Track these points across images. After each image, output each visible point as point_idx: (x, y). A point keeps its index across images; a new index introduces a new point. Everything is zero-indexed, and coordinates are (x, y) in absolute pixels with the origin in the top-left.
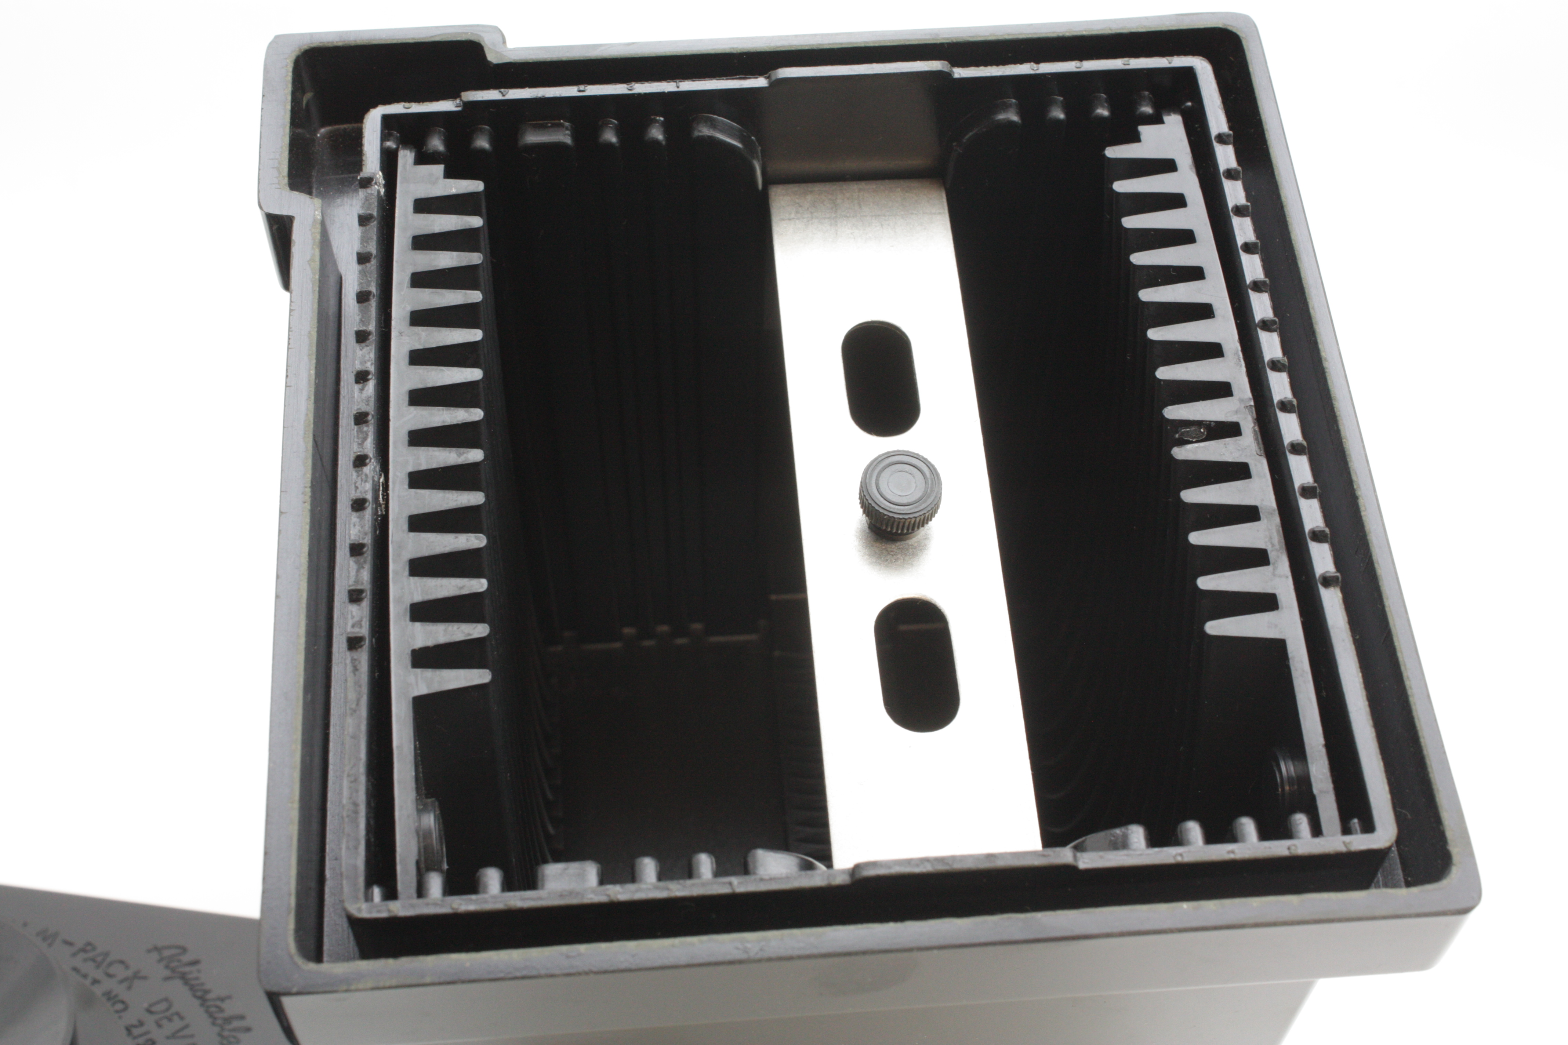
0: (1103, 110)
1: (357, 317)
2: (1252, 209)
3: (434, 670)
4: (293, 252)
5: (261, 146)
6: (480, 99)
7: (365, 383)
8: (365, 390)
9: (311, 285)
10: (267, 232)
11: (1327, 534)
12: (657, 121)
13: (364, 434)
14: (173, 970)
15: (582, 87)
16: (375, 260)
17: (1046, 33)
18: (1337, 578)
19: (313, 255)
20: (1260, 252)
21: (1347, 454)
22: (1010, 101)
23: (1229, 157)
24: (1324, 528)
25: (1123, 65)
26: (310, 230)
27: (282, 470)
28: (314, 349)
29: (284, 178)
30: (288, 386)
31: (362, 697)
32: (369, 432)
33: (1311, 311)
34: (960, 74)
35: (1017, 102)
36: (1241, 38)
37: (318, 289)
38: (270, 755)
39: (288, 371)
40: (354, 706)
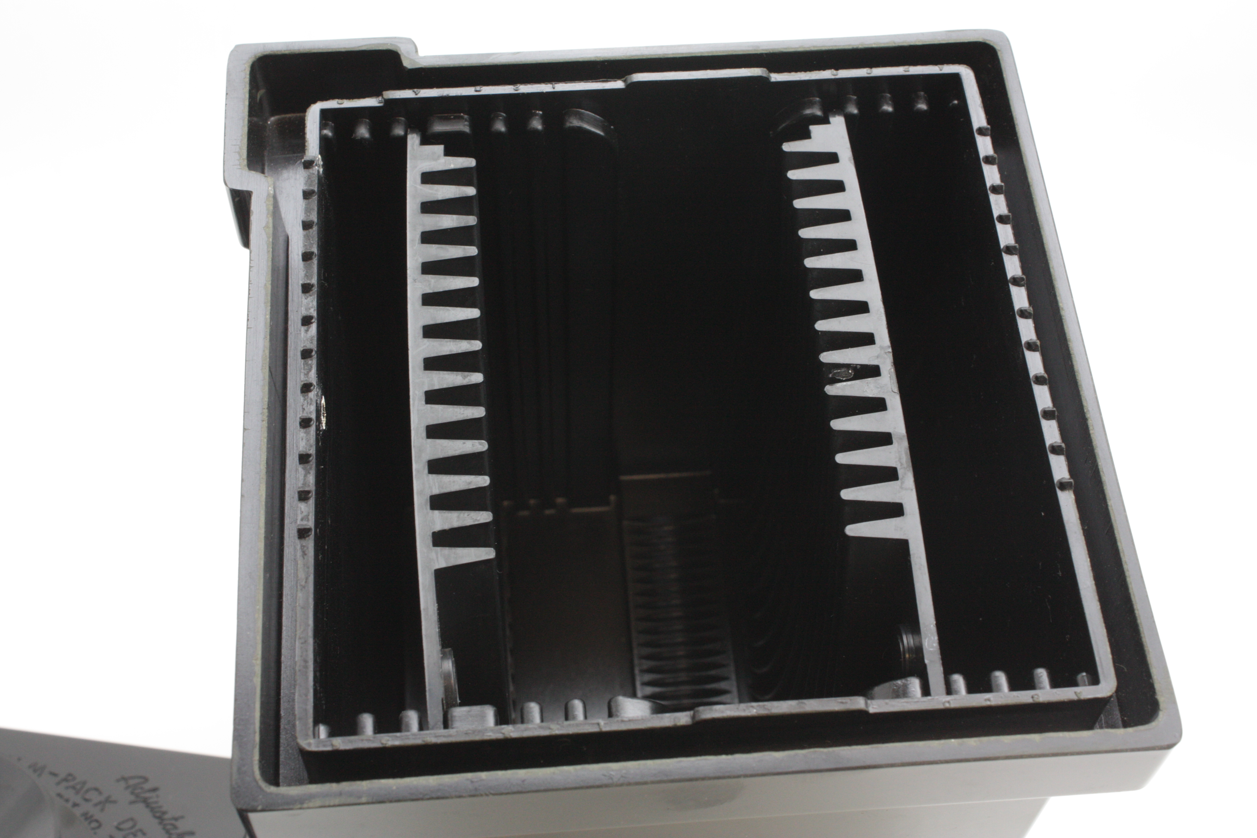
0: (888, 106)
1: (303, 272)
2: (1005, 188)
3: (450, 548)
4: (251, 220)
5: (226, 134)
6: (398, 97)
7: (310, 326)
8: (310, 331)
9: (266, 247)
10: (230, 202)
11: (1063, 448)
12: (537, 115)
13: (309, 366)
14: (137, 796)
15: (478, 88)
16: (317, 226)
17: (843, 46)
18: (1071, 483)
19: (268, 223)
20: (1011, 222)
21: (1079, 385)
22: (815, 99)
23: (987, 146)
24: (1061, 443)
25: (904, 72)
26: (265, 202)
27: (245, 395)
28: (269, 298)
29: (244, 161)
30: (249, 328)
31: (309, 576)
32: (313, 364)
33: (1052, 270)
34: (776, 79)
35: (821, 100)
36: (997, 51)
37: (271, 250)
38: (238, 622)
39: (249, 315)
40: (303, 583)
